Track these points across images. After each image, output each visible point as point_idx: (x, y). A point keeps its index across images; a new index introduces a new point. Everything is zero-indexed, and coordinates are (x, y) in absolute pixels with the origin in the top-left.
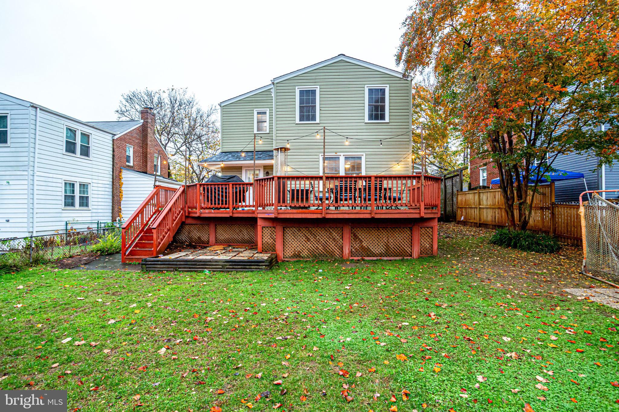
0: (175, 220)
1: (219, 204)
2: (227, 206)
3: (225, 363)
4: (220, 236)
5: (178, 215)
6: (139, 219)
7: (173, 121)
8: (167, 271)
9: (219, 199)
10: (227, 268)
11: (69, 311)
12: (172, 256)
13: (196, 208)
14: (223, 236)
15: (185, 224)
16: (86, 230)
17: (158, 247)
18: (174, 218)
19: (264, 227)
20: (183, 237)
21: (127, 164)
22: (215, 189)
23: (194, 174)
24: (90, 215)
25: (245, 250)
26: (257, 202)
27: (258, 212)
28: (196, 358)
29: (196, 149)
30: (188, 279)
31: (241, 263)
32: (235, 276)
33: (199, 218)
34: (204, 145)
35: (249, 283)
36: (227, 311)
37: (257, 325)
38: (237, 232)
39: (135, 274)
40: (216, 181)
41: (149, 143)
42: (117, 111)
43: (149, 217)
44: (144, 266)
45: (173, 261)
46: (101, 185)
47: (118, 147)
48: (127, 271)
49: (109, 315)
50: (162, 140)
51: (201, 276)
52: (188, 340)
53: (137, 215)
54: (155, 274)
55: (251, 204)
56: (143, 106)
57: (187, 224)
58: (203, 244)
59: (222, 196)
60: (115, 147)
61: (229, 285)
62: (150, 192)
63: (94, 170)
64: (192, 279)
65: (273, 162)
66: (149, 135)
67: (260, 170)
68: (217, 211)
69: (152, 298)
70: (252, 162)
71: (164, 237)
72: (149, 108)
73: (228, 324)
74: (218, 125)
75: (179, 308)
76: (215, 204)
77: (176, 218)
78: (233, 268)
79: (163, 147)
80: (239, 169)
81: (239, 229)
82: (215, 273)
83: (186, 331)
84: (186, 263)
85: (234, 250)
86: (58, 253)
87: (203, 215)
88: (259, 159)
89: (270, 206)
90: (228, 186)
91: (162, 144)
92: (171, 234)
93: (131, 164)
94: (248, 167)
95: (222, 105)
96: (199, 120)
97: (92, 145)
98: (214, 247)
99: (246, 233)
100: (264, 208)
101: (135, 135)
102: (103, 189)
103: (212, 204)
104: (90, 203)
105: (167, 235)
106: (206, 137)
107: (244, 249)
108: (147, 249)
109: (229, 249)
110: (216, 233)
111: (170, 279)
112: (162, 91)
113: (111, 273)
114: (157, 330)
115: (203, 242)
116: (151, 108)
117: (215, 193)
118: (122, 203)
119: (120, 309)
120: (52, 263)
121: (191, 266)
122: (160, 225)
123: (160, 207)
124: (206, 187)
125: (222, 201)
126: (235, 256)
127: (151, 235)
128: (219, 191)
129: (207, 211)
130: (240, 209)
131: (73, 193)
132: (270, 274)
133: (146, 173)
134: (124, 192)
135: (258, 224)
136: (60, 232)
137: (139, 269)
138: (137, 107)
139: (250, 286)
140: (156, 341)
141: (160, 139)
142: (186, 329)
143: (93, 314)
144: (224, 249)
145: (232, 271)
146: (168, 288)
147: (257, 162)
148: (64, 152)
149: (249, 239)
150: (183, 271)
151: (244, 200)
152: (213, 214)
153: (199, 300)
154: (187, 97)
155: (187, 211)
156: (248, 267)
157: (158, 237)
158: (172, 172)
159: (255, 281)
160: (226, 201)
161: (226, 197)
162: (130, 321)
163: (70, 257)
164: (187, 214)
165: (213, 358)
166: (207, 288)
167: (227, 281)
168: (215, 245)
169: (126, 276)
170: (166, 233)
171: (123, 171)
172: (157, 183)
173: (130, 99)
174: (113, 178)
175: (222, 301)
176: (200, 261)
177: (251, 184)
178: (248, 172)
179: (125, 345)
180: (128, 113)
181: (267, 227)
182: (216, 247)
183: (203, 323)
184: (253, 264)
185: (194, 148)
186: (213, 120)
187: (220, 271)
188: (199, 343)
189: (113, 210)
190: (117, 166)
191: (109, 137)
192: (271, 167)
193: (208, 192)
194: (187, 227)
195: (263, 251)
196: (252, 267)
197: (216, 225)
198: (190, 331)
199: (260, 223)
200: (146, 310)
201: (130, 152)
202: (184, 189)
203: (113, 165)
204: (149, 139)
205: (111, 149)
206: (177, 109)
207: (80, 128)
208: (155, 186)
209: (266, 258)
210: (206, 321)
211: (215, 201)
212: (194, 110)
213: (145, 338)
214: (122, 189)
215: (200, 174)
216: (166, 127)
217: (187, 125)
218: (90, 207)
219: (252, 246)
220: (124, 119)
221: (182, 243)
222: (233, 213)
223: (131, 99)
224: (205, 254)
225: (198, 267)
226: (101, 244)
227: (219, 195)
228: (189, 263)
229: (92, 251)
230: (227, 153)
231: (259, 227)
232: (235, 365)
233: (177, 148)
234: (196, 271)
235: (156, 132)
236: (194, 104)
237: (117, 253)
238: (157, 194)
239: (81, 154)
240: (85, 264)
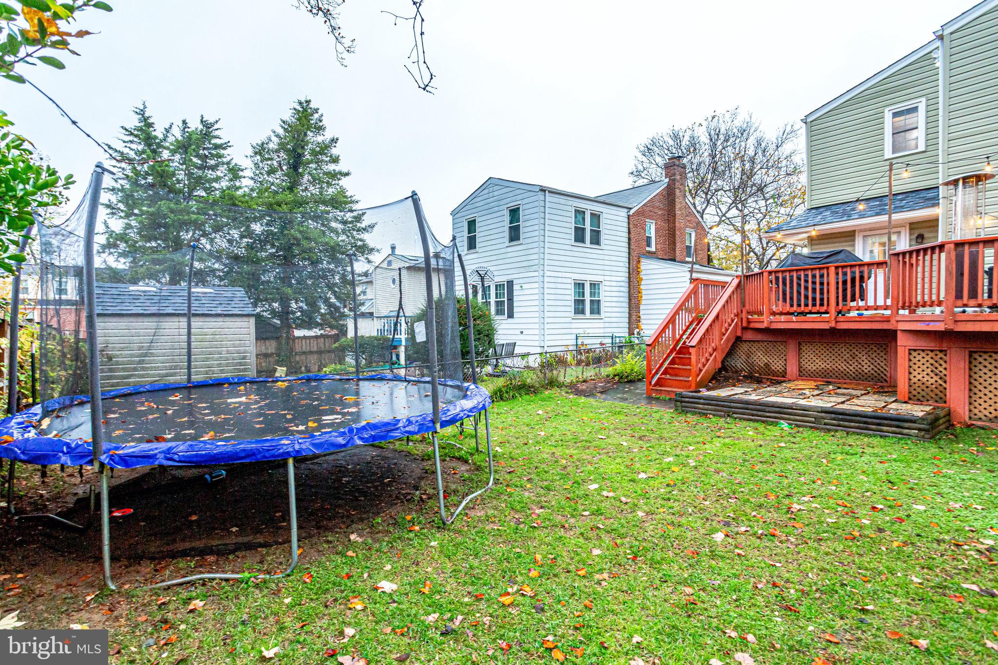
0: (724, 335)
1: (806, 305)
2: (823, 309)
3: (837, 592)
4: (809, 363)
5: (730, 325)
6: (669, 333)
7: (715, 170)
8: (714, 415)
9: (806, 297)
10: (825, 424)
11: (591, 450)
12: (723, 393)
13: (760, 313)
14: (815, 363)
15: (741, 341)
16: (599, 346)
17: (698, 375)
18: (723, 330)
19: (915, 350)
20: (739, 362)
21: (648, 249)
22: (799, 279)
23: (752, 254)
24: (602, 325)
25: (865, 394)
26: (895, 300)
27: (898, 318)
28: (778, 565)
29: (756, 211)
30: (751, 433)
31: (858, 418)
32: (844, 440)
33: (767, 331)
34: (771, 201)
35: (878, 459)
36: (831, 501)
37: (905, 543)
38: (845, 357)
39: (666, 413)
40: (801, 264)
41: (678, 212)
42: (632, 173)
43: (684, 328)
44: (679, 404)
45: (723, 400)
46: (614, 284)
47: (636, 226)
48: (655, 409)
49: (637, 465)
50: (697, 203)
51: (774, 431)
52: (760, 532)
53: (666, 326)
54: (695, 418)
55: (880, 302)
56: (667, 157)
57: (745, 341)
58: (773, 376)
59: (814, 290)
60: (631, 226)
61: (833, 456)
62: (684, 290)
63: (607, 263)
64: (757, 433)
65: (938, 211)
66: (677, 200)
67: (899, 233)
68: (802, 318)
69: (695, 453)
70: (885, 218)
71: (708, 360)
72: (675, 158)
73: (835, 525)
74: (800, 158)
75: (740, 478)
76: (799, 305)
77: (727, 330)
78: (839, 426)
79: (698, 216)
80: (849, 235)
81: (851, 353)
82: (801, 429)
83: (754, 516)
84: (746, 406)
85: (839, 391)
86: (571, 375)
87: (774, 326)
88: (900, 209)
89: (931, 306)
90: (825, 272)
91: (698, 212)
92: (719, 356)
93: (653, 249)
94: (870, 232)
95: (809, 120)
96: (759, 158)
97: (604, 229)
98: (796, 382)
99: (866, 361)
100: (912, 312)
101: (658, 204)
102: (617, 289)
103: (792, 306)
104: (603, 309)
105: (712, 358)
106: (775, 185)
107: (863, 392)
108: (681, 378)
109: (828, 389)
110: (800, 358)
111: (720, 429)
112: (697, 124)
113: (633, 409)
114: (707, 503)
115: (774, 373)
116: (680, 157)
117: (799, 285)
118: (642, 307)
119: (651, 461)
120: (566, 387)
121: (755, 412)
122: (700, 341)
123: (699, 312)
124: (780, 275)
125: (814, 299)
126: (843, 403)
127: (687, 356)
128: (806, 281)
129: (783, 318)
130: (854, 314)
131: (583, 296)
132: (933, 450)
133: (674, 260)
134: (644, 292)
135: (899, 343)
136: (571, 348)
137: (671, 408)
138: (659, 159)
139: (881, 465)
140: (707, 519)
141: (694, 204)
142: (754, 513)
143: (619, 460)
144: (818, 389)
145: (836, 431)
146: (717, 442)
147: (895, 217)
148: (573, 243)
149: (872, 372)
150: (740, 419)
151: (863, 297)
152: (795, 323)
153: (774, 470)
154: (738, 123)
155: (744, 320)
156: (874, 427)
157: (698, 361)
158: (713, 255)
159: (894, 457)
160: (822, 300)
161: (822, 293)
162: (667, 481)
163: (584, 381)
164: (744, 325)
165: (810, 575)
166: (788, 454)
167: (827, 448)
168: (797, 379)
169: (654, 415)
170: (711, 355)
171: (642, 260)
172: (695, 275)
173: (648, 151)
174: (629, 273)
175: (819, 482)
176: (773, 405)
177: (879, 264)
178: (870, 241)
179: (664, 512)
180: (646, 172)
181: (923, 351)
182: (801, 384)
183: (784, 511)
184: (886, 422)
185: (751, 210)
186: (787, 153)
187: (812, 427)
188: (781, 542)
189: (630, 318)
190: (634, 254)
191: (623, 213)
192: (932, 224)
193: (784, 284)
194: (745, 347)
195: (910, 399)
196: (885, 428)
197: (800, 344)
198: (762, 518)
199: (903, 342)
200: (687, 469)
201: (651, 230)
202: (740, 282)
203: (629, 253)
204: (678, 206)
205: (626, 230)
206: (721, 147)
207: (589, 207)
208: (693, 280)
209: (921, 414)
210: (789, 508)
211: (799, 300)
212: (752, 141)
213: (690, 510)
214: (642, 287)
215: (764, 254)
216: (702, 181)
217: (739, 173)
218: (603, 315)
219: (882, 387)
220: (641, 182)
221: (736, 372)
222: (837, 322)
223: (649, 149)
224: (779, 393)
225: (768, 414)
226: (619, 367)
227: (806, 288)
228: (751, 406)
229: (608, 376)
230: (821, 210)
231: (900, 350)
232: (857, 603)
233: (720, 214)
234: (763, 422)
235: (687, 194)
236: (752, 131)
237: (639, 380)
238: (695, 292)
239: (591, 243)
240: (602, 393)
